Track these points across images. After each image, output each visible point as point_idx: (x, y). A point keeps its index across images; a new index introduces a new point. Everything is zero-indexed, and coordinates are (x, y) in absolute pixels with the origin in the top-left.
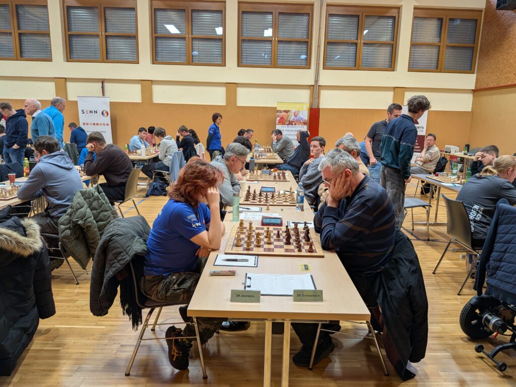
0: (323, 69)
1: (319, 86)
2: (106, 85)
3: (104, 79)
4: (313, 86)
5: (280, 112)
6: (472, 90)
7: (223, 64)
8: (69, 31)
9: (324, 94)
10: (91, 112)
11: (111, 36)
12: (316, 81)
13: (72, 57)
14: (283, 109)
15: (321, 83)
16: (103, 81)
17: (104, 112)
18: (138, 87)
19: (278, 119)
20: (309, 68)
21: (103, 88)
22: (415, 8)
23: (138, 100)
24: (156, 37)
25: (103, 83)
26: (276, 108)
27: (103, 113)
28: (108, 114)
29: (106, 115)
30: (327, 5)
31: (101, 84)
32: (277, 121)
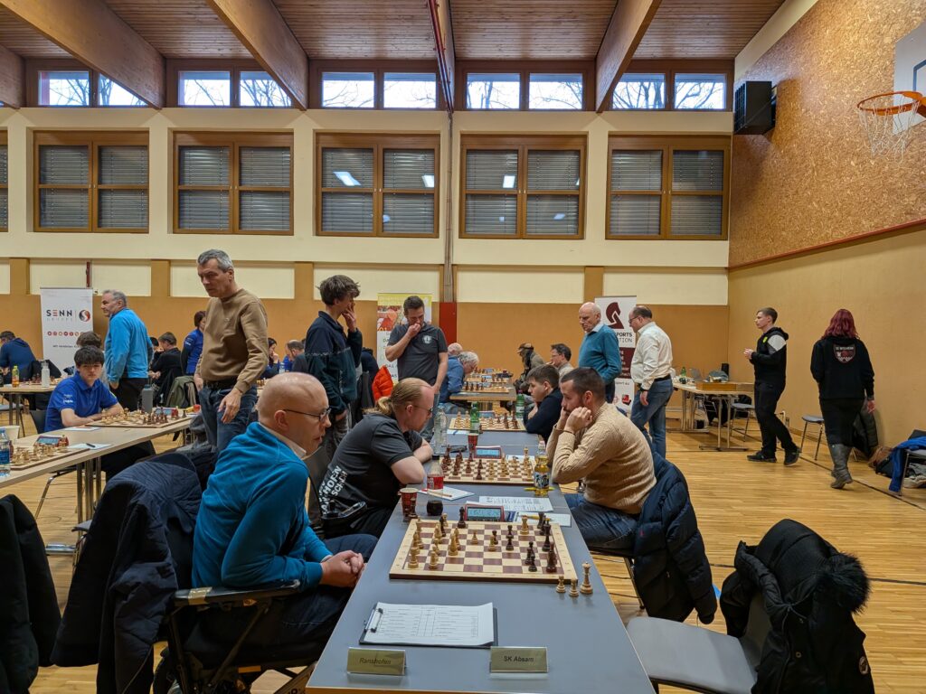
0: (460, 237)
1: (453, 265)
2: (95, 269)
3: (92, 259)
4: (443, 265)
5: (384, 308)
6: (726, 268)
7: (290, 232)
8: (40, 183)
9: (464, 279)
10: (62, 313)
11: (110, 191)
12: (448, 257)
13: (42, 224)
14: (389, 304)
15: (456, 260)
16: (89, 263)
17: (83, 314)
18: (146, 272)
19: (381, 320)
20: (437, 237)
21: (88, 273)
22: (611, 136)
23: (145, 291)
24: (180, 191)
25: (88, 265)
26: (376, 302)
27: (81, 315)
28: (89, 317)
29: (86, 317)
30: (463, 136)
31: (85, 267)
32: (379, 325)
